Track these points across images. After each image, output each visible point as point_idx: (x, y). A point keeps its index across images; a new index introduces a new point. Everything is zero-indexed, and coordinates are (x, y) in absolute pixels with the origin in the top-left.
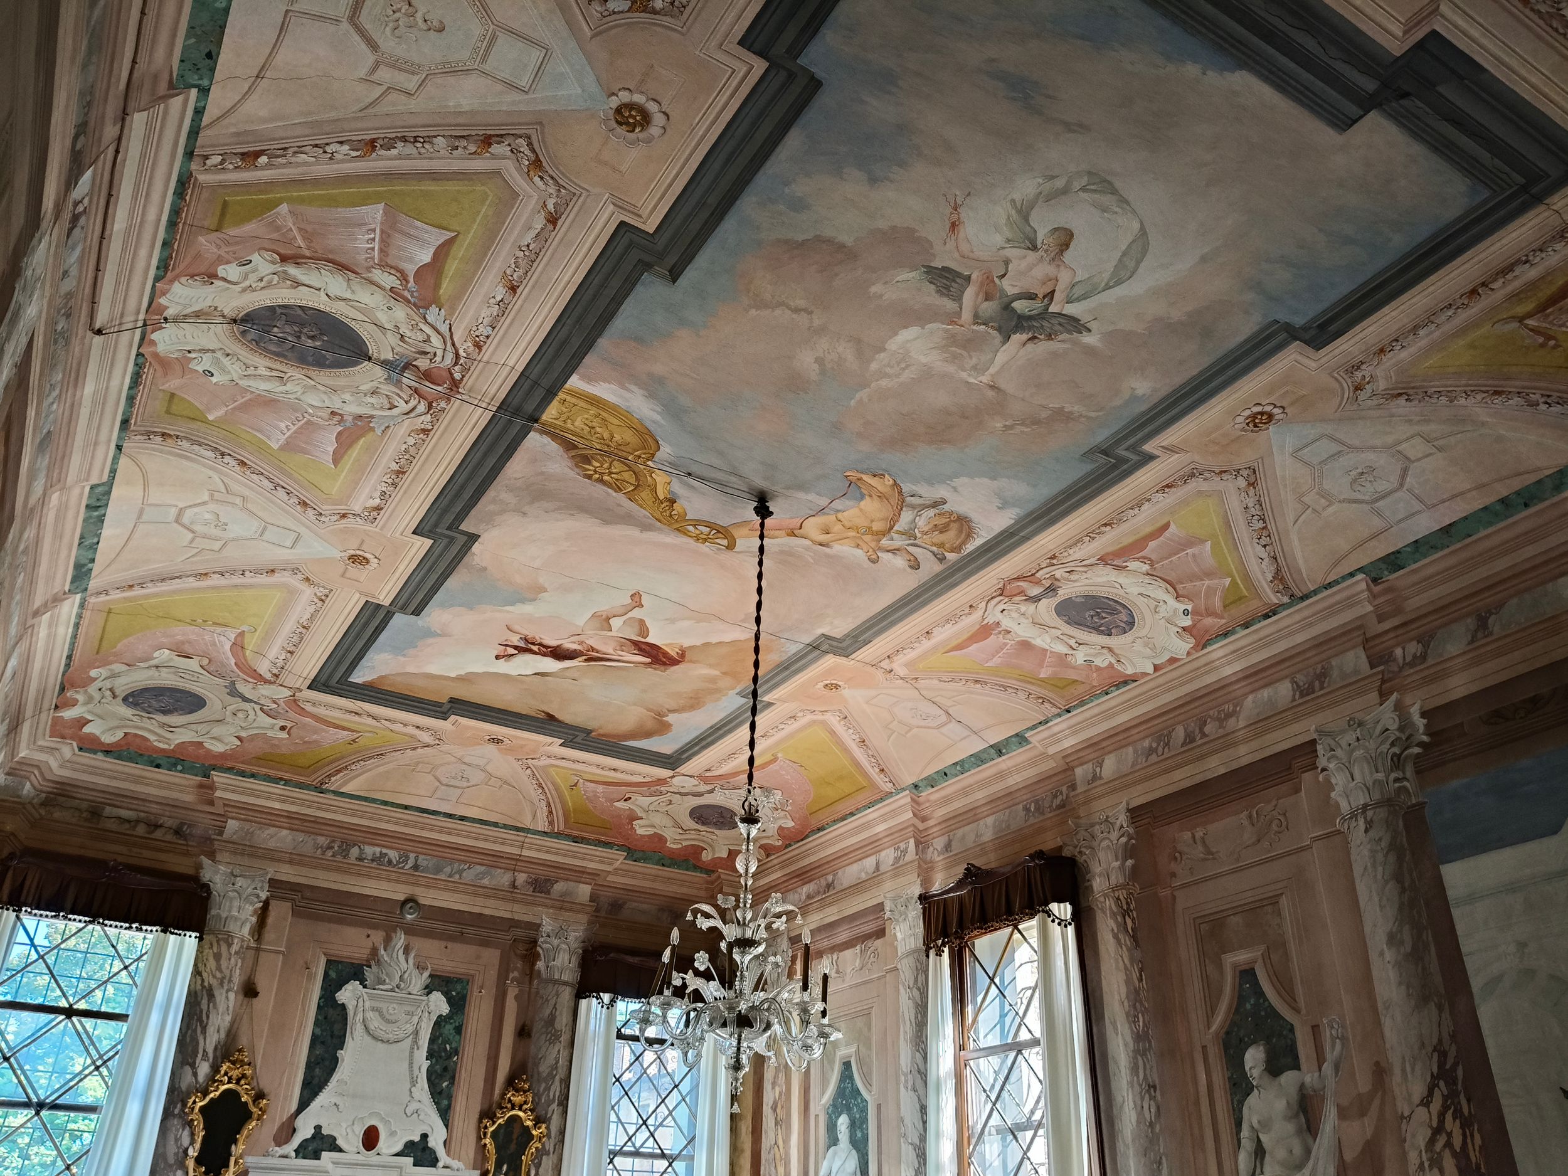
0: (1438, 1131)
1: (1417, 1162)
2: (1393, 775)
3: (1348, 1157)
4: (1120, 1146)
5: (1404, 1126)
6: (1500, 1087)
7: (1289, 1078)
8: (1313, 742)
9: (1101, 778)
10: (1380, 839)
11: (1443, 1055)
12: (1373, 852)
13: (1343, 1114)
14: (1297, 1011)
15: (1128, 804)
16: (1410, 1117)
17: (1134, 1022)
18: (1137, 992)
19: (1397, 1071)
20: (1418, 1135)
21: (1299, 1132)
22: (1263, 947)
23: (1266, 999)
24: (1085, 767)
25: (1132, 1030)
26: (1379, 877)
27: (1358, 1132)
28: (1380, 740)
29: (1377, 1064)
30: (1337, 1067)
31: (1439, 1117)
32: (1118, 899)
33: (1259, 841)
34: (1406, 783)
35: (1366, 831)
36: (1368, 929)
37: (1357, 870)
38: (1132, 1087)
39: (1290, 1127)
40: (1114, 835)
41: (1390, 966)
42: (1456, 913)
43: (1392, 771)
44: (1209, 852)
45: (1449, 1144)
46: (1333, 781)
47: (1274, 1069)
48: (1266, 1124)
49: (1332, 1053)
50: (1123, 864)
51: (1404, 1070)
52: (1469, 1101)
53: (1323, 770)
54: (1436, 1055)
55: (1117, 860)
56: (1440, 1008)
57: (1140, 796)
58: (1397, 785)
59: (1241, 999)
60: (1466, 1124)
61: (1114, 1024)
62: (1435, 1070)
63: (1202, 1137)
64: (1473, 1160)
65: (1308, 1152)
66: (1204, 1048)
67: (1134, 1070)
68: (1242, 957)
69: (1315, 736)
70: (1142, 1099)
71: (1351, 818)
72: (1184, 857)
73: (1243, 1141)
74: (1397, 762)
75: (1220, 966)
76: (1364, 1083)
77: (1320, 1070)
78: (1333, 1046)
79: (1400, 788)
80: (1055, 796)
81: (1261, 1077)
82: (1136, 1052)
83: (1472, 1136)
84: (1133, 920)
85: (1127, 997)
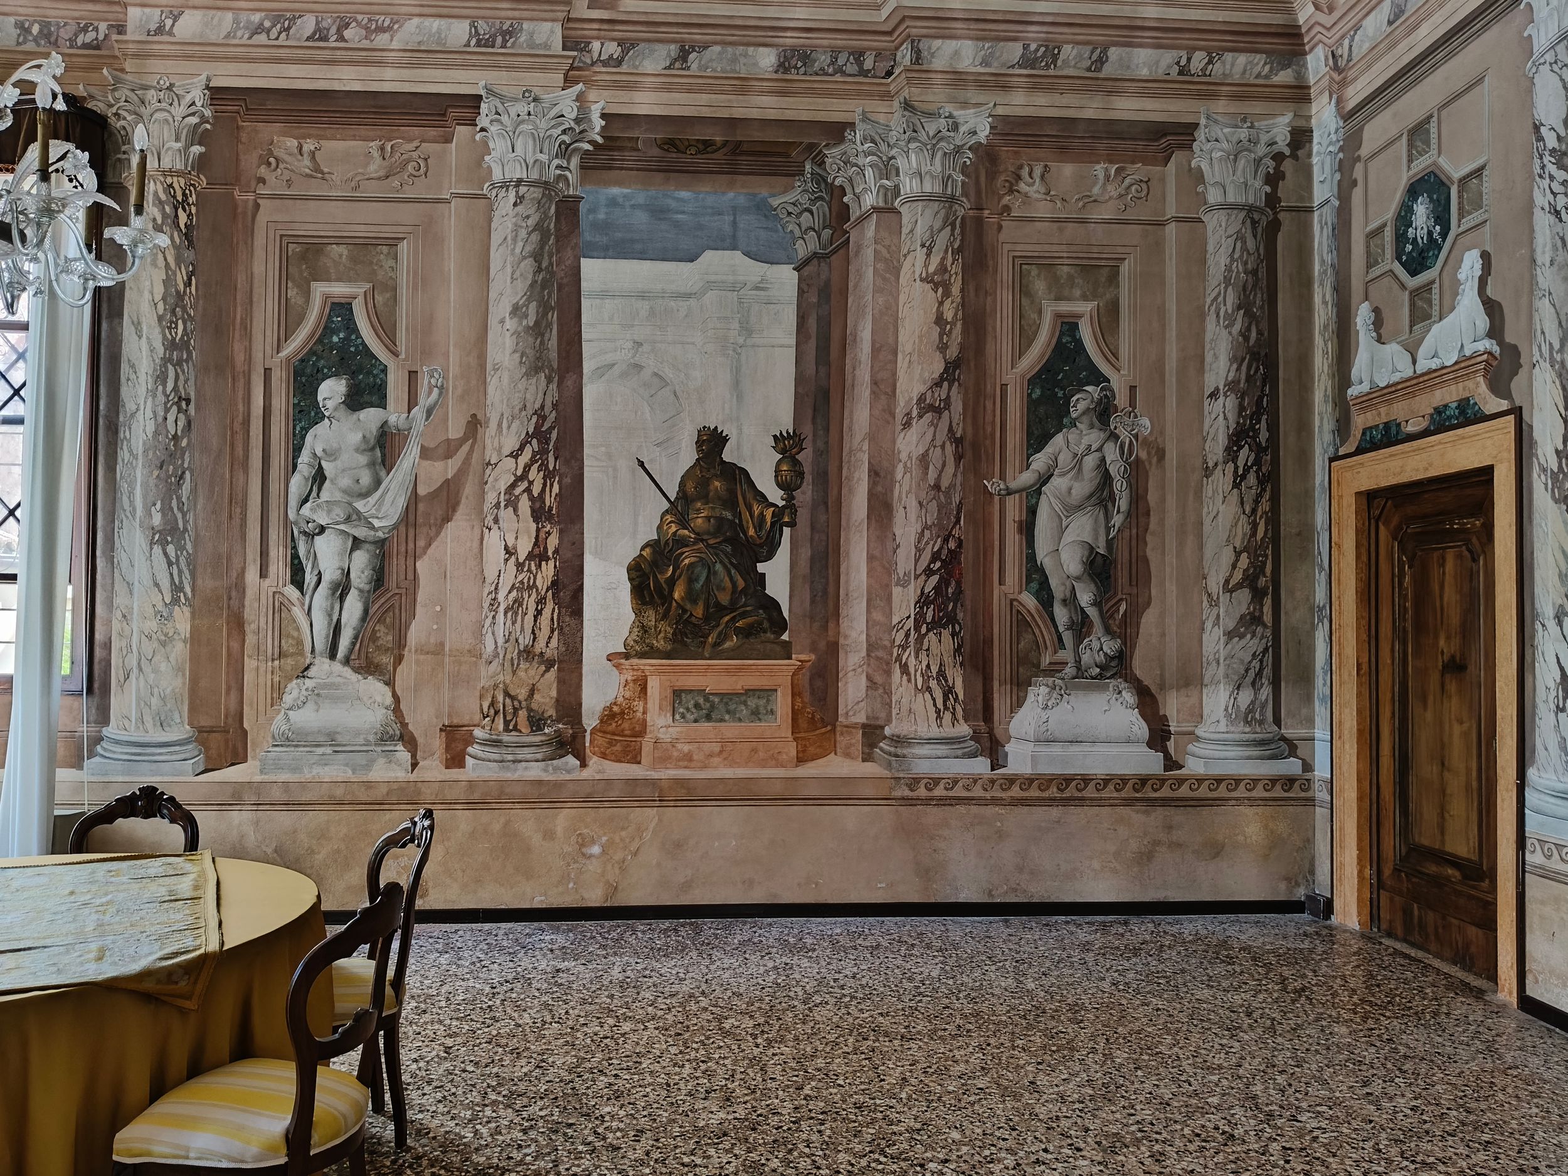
0: (519, 479)
1: (494, 502)
2: (556, 162)
3: (422, 491)
4: (124, 455)
5: (488, 472)
6: (586, 451)
8: (478, 98)
9: (170, 33)
10: (528, 217)
11: (541, 416)
12: (516, 228)
13: (425, 453)
14: (396, 354)
15: (209, 79)
16: (496, 465)
17: (170, 328)
18: (180, 296)
19: (493, 425)
20: (501, 478)
21: (372, 464)
22: (369, 286)
23: (359, 336)
24: (147, 10)
25: (164, 336)
26: (518, 250)
27: (438, 472)
28: (553, 122)
29: (474, 416)
30: (429, 412)
31: (525, 468)
32: (171, 186)
33: (387, 177)
34: (567, 173)
35: (515, 204)
36: (492, 295)
37: (496, 239)
38: (154, 396)
39: (363, 459)
40: (179, 111)
41: (508, 334)
42: (585, 303)
43: (557, 156)
44: (317, 169)
45: (528, 490)
46: (491, 145)
48: (331, 454)
49: (425, 400)
50: (187, 148)
51: (500, 425)
52: (556, 459)
53: (483, 130)
54: (535, 419)
55: (177, 140)
56: (549, 380)
57: (230, 76)
58: (558, 172)
59: (328, 330)
60: (548, 476)
61: (137, 325)
62: (531, 430)
63: (247, 457)
64: (548, 504)
65: (378, 483)
66: (267, 372)
67: (161, 378)
68: (339, 290)
69: (483, 93)
70: (167, 410)
71: (501, 187)
72: (281, 166)
73: (299, 467)
74: (565, 151)
75: (307, 294)
76: (455, 431)
77: (409, 412)
78: (430, 393)
79: (560, 175)
80: (85, 30)
81: (336, 409)
82: (166, 361)
83: (552, 485)
84: (190, 215)
85: (164, 299)
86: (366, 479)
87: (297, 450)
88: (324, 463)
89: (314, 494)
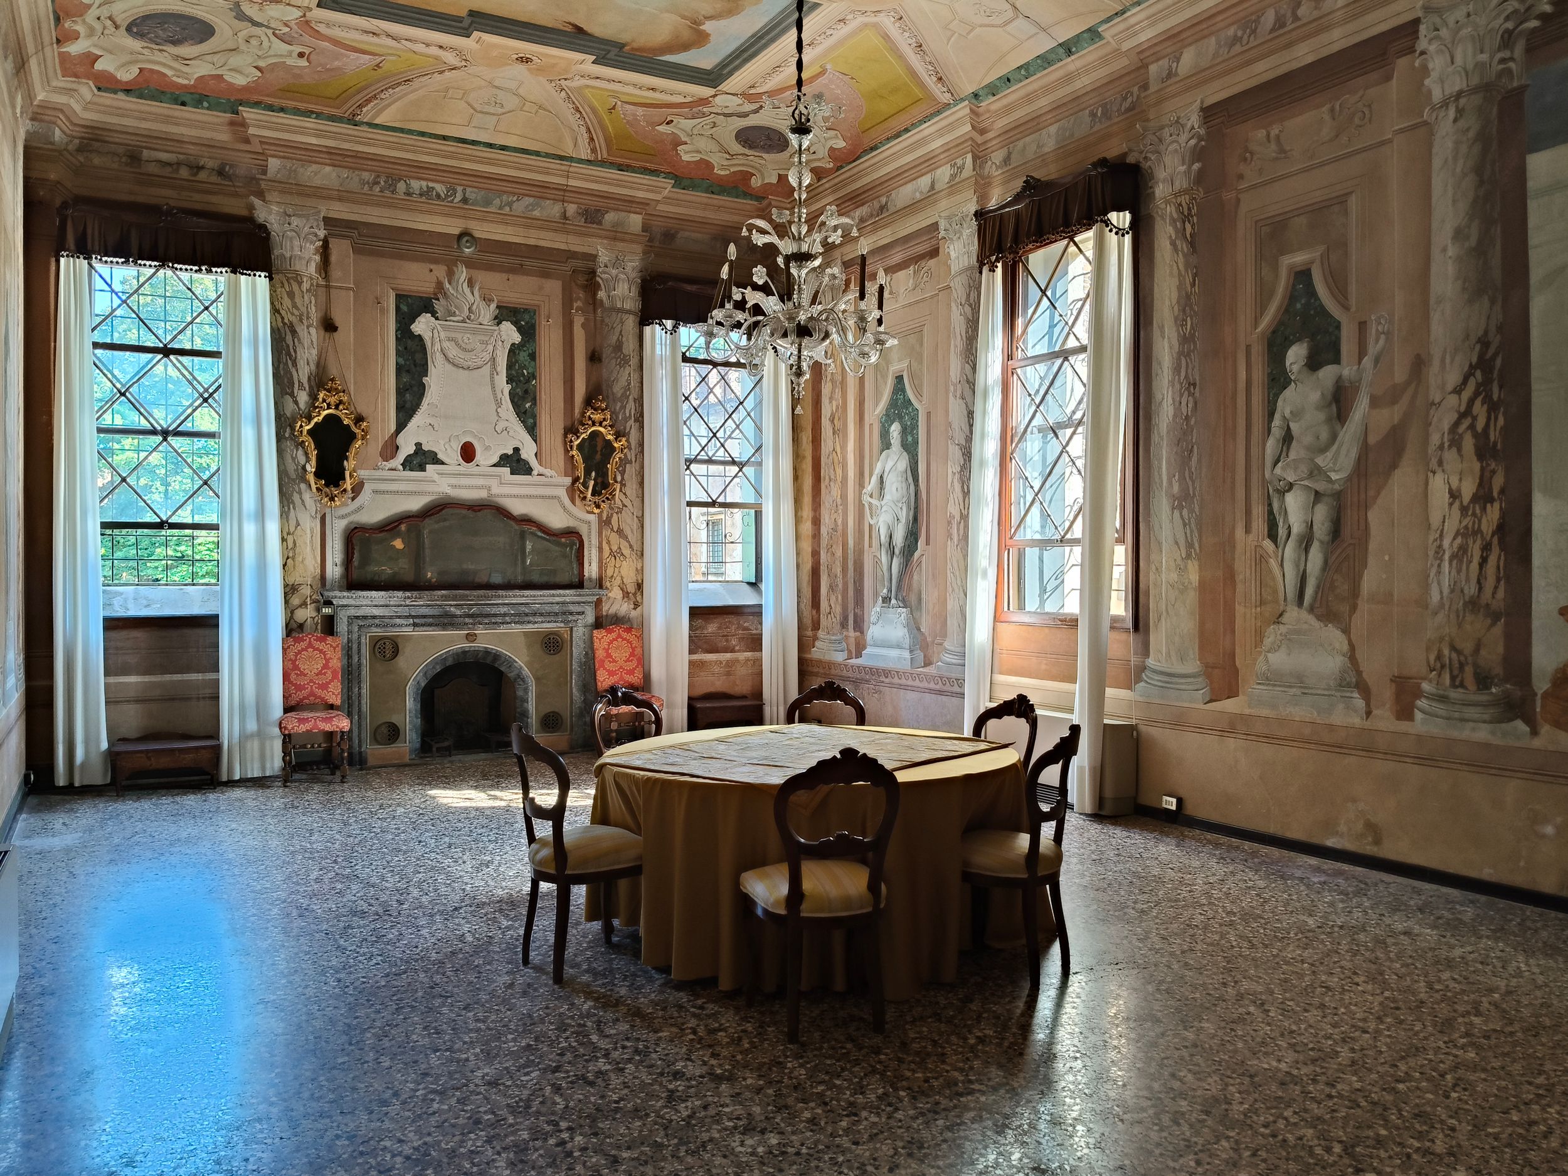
0: (1462, 416)
1: (1438, 443)
2: (1499, 55)
3: (1372, 440)
4: (1155, 438)
5: (1432, 412)
6: (1535, 373)
7: (1328, 373)
8: (1416, 22)
9: (1176, 74)
10: (1468, 130)
11: (1484, 342)
12: (1457, 143)
13: (1375, 402)
14: (1346, 308)
15: (1202, 102)
16: (1439, 404)
17: (1182, 326)
18: (1188, 297)
19: (1436, 363)
20: (1444, 420)
21: (1329, 420)
22: (1323, 248)
23: (1317, 298)
24: (1160, 63)
25: (1179, 333)
26: (1458, 170)
27: (1387, 417)
28: (1494, 14)
29: (1418, 356)
30: (1377, 360)
31: (1468, 403)
32: (1180, 205)
33: (1337, 136)
34: (1512, 65)
35: (1455, 121)
36: (1435, 225)
37: (1437, 163)
38: (1173, 386)
39: (1321, 416)
40: (1183, 138)
41: (1450, 262)
42: (1532, 206)
43: (1499, 50)
44: (1282, 151)
45: (1472, 427)
46: (1431, 66)
47: (1313, 364)
48: (1297, 414)
49: (1373, 349)
50: (1190, 167)
51: (1443, 360)
52: (1501, 387)
53: (1423, 53)
54: (1478, 347)
55: (1183, 164)
56: (1493, 302)
57: (1216, 93)
58: (1501, 67)
59: (1292, 298)
60: (1493, 408)
61: (1162, 328)
62: (1474, 360)
63: (1235, 427)
64: (1492, 438)
65: (1334, 437)
66: (1248, 347)
67: (1177, 369)
68: (1299, 258)
69: (1420, 14)
70: (1181, 395)
71: (1441, 107)
72: (1255, 158)
73: (1273, 430)
74: (1507, 41)
75: (1275, 268)
76: (1400, 375)
77: (1360, 363)
78: (1377, 341)
79: (1503, 70)
80: (1125, 99)
81: (1299, 372)
82: (1181, 353)
83: (1496, 419)
84: (1193, 226)
85: (1178, 302)
86: (1324, 435)
87: (1271, 415)
88: (1292, 425)
89: (1284, 454)
